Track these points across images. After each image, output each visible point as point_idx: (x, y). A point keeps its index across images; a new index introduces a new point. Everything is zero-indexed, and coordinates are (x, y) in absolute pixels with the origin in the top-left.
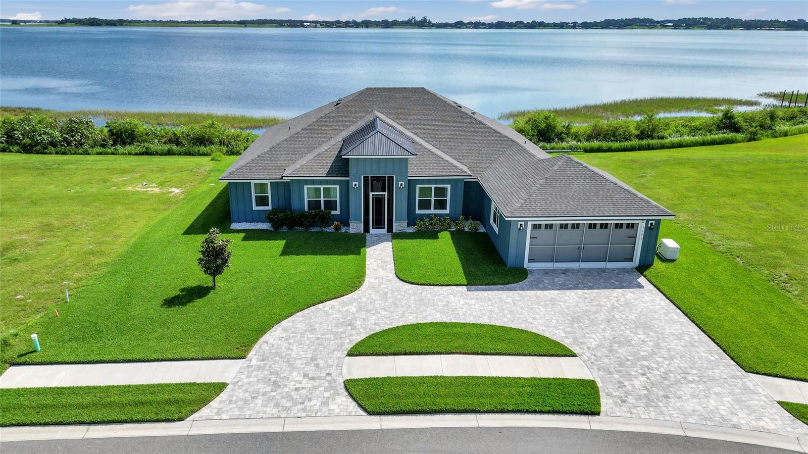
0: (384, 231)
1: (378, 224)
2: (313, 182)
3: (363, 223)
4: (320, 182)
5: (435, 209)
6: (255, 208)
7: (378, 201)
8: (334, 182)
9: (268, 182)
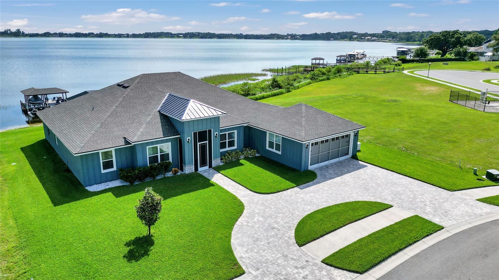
0: (207, 167)
1: (203, 164)
2: (152, 143)
3: (194, 165)
4: (157, 142)
5: (228, 147)
6: (103, 171)
7: (203, 147)
8: (167, 141)
9: (113, 149)
